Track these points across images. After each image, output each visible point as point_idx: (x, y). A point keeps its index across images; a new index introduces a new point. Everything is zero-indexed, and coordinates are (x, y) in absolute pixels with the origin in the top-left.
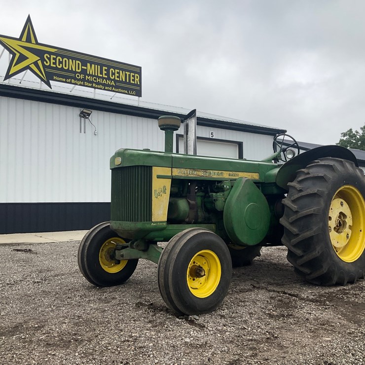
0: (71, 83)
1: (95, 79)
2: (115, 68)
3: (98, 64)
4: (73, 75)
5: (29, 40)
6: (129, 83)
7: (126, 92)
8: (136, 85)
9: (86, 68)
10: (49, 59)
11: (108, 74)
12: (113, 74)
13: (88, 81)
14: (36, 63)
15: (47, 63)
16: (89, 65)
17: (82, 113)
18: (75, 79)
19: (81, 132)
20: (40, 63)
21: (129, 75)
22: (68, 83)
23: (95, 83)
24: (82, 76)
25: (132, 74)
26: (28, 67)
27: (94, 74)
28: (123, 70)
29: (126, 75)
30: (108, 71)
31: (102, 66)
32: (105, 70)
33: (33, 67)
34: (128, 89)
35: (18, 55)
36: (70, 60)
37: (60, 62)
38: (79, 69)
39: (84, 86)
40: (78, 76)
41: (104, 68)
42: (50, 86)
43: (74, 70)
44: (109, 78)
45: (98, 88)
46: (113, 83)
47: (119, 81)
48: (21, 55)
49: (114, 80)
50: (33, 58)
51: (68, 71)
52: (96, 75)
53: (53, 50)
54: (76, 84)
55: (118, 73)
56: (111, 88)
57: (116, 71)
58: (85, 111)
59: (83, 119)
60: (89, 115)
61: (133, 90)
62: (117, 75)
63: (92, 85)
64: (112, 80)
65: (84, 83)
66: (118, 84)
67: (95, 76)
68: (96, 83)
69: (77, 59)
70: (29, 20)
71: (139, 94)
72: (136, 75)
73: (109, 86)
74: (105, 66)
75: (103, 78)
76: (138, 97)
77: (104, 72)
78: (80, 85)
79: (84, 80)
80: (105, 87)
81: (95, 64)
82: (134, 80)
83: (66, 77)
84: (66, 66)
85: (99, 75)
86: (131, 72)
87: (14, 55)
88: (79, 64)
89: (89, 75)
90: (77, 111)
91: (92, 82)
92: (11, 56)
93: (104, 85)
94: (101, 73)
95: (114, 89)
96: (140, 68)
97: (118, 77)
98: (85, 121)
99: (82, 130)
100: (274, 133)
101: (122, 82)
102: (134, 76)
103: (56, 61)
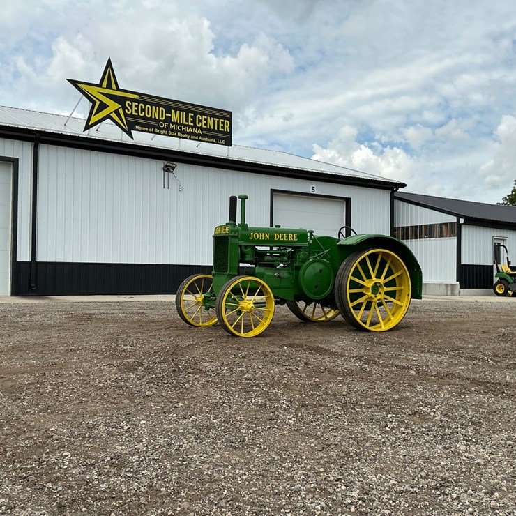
0: (153, 132)
1: (180, 128)
2: (202, 114)
3: (183, 110)
4: (156, 124)
6: (218, 131)
7: (214, 141)
8: (226, 133)
9: (170, 115)
10: (131, 106)
11: (194, 122)
12: (200, 121)
13: (173, 130)
14: (117, 112)
15: (128, 111)
16: (173, 111)
17: (166, 166)
18: (159, 128)
19: (164, 187)
20: (121, 111)
21: (218, 122)
22: (151, 132)
23: (180, 132)
24: (166, 125)
25: (221, 120)
26: (108, 117)
27: (178, 122)
28: (211, 116)
29: (214, 121)
30: (194, 118)
31: (187, 112)
32: (192, 117)
33: (114, 115)
34: (216, 138)
35: (98, 103)
36: (154, 107)
37: (143, 110)
38: (162, 117)
39: (168, 135)
40: (162, 124)
41: (190, 114)
42: (131, 136)
43: (157, 118)
44: (195, 126)
45: (183, 138)
46: (200, 132)
47: (206, 129)
48: (102, 103)
49: (201, 128)
50: (114, 106)
51: (151, 119)
52: (181, 122)
53: (135, 97)
54: (160, 134)
55: (206, 120)
56: (197, 138)
57: (203, 117)
58: (168, 164)
59: (166, 173)
60: (173, 168)
61: (222, 139)
62: (204, 122)
63: (177, 134)
64: (198, 128)
65: (168, 133)
66: (205, 132)
67: (180, 124)
68: (182, 132)
69: (160, 106)
70: (109, 64)
71: (228, 143)
72: (226, 121)
73: (195, 134)
74: (192, 112)
75: (189, 126)
76: (227, 147)
77: (190, 119)
78: (164, 135)
79: (168, 129)
80: (191, 136)
81: (181, 110)
82: (223, 127)
83: (149, 126)
84: (148, 114)
85: (185, 123)
86: (219, 117)
87: (94, 103)
88: (162, 111)
89: (173, 123)
91: (177, 131)
92: (91, 104)
93: (190, 134)
94: (187, 121)
95: (200, 138)
96: (231, 113)
97: (206, 124)
98: (169, 175)
99: (166, 185)
100: (391, 187)
101: (209, 130)
102: (223, 123)
103: (138, 109)
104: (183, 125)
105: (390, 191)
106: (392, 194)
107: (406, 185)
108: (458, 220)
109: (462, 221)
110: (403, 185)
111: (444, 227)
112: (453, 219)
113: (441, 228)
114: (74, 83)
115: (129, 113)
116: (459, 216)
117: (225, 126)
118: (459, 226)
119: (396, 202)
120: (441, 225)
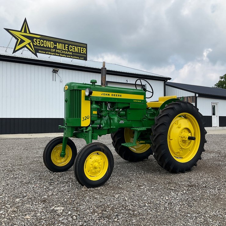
0: (48, 54)
3: (63, 43)
4: (49, 50)
5: (25, 32)
7: (78, 58)
8: (84, 54)
9: (56, 46)
10: (36, 41)
14: (29, 44)
15: (35, 43)
16: (58, 44)
17: (54, 70)
18: (50, 52)
19: (53, 80)
22: (47, 54)
24: (54, 50)
25: (82, 48)
26: (25, 46)
27: (60, 49)
28: (76, 46)
30: (68, 47)
31: (65, 44)
32: (67, 46)
33: (28, 46)
34: (79, 57)
35: (20, 40)
36: (48, 42)
38: (52, 46)
39: (55, 55)
40: (52, 50)
41: (66, 45)
42: (36, 56)
43: (50, 47)
44: (69, 51)
45: (63, 56)
46: (71, 53)
48: (22, 40)
49: (72, 52)
50: (27, 41)
51: (46, 47)
52: (62, 49)
53: (38, 37)
54: (51, 55)
57: (73, 46)
58: (55, 69)
59: (54, 73)
60: (57, 71)
61: (82, 57)
62: (73, 49)
63: (60, 55)
65: (55, 54)
66: (74, 54)
68: (62, 54)
69: (51, 41)
70: (25, 20)
72: (84, 48)
75: (66, 51)
76: (85, 61)
77: (66, 47)
78: (53, 55)
81: (61, 43)
82: (83, 51)
84: (45, 45)
85: (63, 49)
87: (18, 40)
88: (52, 43)
89: (58, 49)
90: (51, 69)
91: (60, 53)
93: (66, 54)
94: (65, 48)
96: (86, 44)
97: (74, 50)
98: (55, 75)
99: (54, 79)
100: (164, 80)
101: (76, 53)
102: (83, 49)
103: (40, 42)
104: (62, 50)
105: (164, 82)
106: (164, 83)
107: (171, 79)
108: (195, 95)
109: (197, 95)
110: (170, 79)
111: (189, 98)
112: (193, 95)
113: (188, 99)
114: (7, 30)
115: (36, 44)
116: (196, 93)
117: (84, 51)
118: (196, 98)
119: (167, 87)
120: (188, 97)
